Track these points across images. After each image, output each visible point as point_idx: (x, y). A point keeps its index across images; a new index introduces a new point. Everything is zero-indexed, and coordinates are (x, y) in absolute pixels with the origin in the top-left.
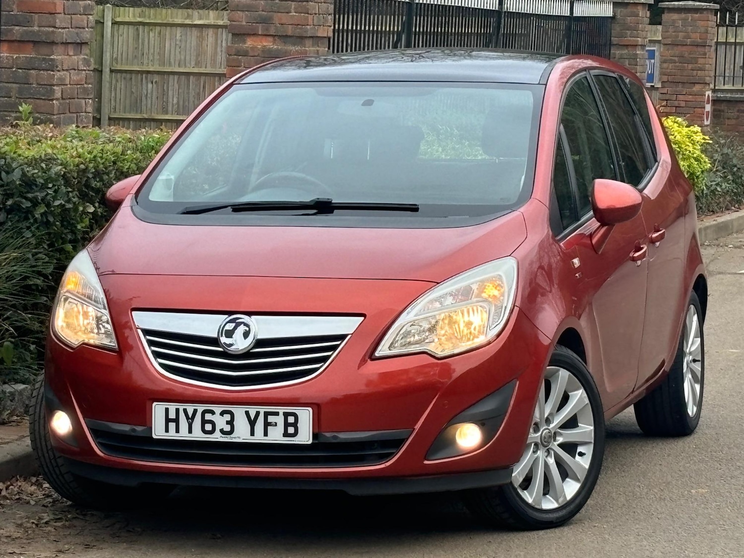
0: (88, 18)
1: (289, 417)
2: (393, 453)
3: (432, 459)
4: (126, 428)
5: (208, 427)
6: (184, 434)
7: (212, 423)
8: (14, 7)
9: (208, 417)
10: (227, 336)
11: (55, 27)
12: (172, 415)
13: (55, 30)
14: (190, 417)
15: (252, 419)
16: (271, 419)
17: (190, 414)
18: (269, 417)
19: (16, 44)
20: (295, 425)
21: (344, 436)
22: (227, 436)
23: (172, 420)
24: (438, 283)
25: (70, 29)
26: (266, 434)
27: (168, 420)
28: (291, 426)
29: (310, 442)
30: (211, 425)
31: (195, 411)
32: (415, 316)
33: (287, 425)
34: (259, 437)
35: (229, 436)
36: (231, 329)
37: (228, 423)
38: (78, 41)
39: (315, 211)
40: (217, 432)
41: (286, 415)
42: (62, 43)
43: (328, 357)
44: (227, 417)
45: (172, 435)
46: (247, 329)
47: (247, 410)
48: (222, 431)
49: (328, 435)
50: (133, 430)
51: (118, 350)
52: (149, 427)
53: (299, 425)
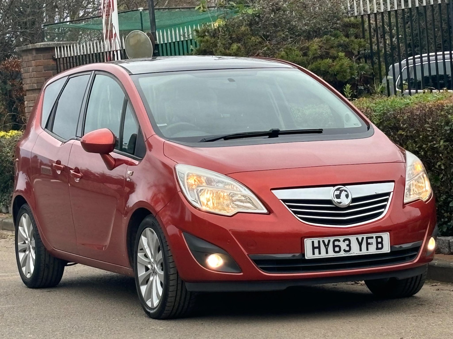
1: (378, 239)
2: (416, 254)
6: (323, 255)
7: (339, 246)
9: (337, 243)
10: (337, 198)
12: (316, 245)
14: (326, 245)
15: (360, 242)
16: (369, 241)
17: (326, 243)
20: (381, 243)
21: (405, 246)
23: (316, 248)
26: (367, 250)
27: (314, 248)
29: (389, 251)
30: (338, 248)
31: (329, 241)
33: (378, 243)
34: (364, 252)
35: (348, 253)
36: (338, 194)
37: (347, 245)
40: (342, 251)
41: (377, 238)
44: (347, 242)
45: (317, 256)
46: (347, 193)
47: (357, 237)
48: (345, 251)
49: (397, 246)
50: (294, 256)
51: (268, 213)
52: (303, 253)
53: (383, 242)
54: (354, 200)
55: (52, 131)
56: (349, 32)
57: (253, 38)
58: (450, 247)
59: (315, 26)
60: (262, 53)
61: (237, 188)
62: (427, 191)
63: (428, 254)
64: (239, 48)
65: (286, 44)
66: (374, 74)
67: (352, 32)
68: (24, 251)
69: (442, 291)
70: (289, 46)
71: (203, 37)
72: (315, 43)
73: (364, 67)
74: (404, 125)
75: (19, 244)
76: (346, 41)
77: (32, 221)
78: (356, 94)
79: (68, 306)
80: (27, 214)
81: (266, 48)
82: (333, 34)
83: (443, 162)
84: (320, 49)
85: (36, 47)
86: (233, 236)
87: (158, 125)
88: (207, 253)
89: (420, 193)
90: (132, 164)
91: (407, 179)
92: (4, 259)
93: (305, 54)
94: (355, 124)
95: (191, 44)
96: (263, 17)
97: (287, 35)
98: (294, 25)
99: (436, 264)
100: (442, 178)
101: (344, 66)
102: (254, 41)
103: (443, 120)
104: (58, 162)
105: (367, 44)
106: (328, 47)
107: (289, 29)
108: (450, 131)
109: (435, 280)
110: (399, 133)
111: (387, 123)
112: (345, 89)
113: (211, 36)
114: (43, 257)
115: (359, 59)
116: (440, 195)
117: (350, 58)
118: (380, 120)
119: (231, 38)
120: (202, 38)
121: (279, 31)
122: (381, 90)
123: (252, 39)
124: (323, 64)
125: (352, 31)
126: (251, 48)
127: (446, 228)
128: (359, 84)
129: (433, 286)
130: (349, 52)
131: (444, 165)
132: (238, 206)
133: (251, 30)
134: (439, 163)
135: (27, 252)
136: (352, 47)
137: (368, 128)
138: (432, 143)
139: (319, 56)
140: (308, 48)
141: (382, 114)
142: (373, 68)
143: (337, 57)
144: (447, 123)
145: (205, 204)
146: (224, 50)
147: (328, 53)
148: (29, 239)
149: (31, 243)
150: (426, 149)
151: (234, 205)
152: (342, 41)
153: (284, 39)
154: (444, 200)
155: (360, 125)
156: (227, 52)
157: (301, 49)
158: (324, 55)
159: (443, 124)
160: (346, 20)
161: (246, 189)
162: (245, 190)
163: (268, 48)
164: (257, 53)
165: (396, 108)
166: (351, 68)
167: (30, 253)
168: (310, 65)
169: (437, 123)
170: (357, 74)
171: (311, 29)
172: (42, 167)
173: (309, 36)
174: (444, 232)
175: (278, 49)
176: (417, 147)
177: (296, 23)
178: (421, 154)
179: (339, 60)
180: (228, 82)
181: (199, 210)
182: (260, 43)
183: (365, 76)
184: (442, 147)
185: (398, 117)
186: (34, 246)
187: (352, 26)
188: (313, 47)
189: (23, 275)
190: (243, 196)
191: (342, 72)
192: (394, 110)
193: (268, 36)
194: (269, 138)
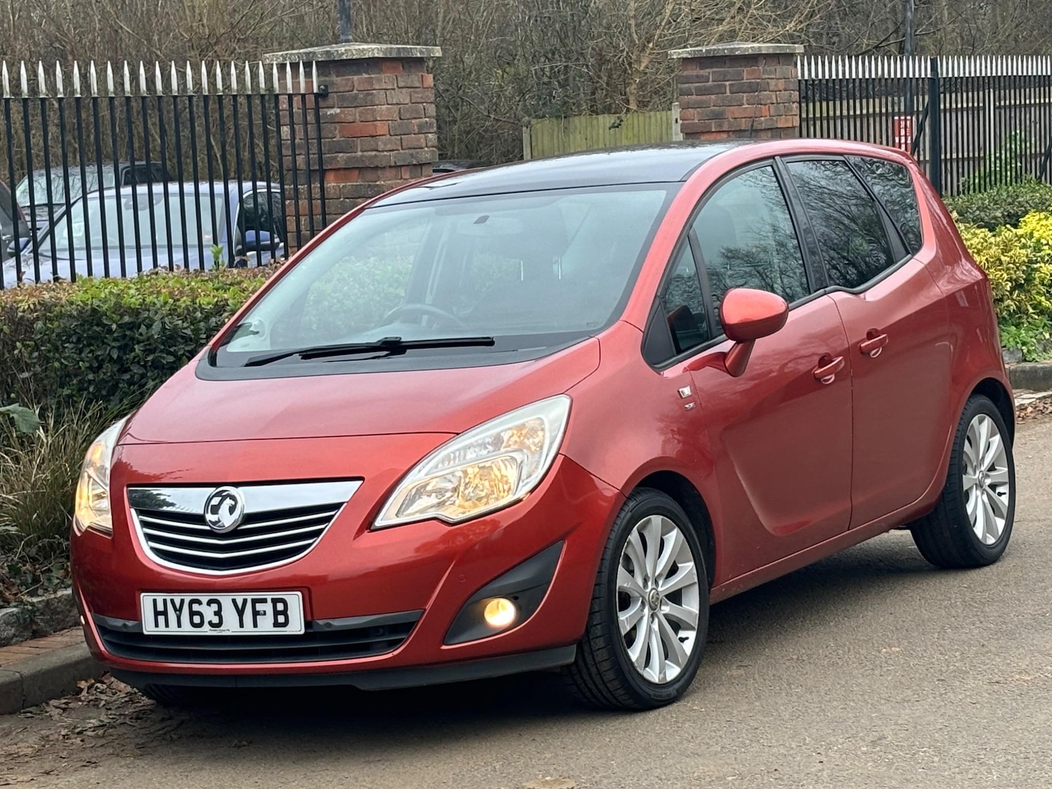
0: (426, 137)
1: (277, 604)
2: (403, 639)
3: (452, 642)
4: (118, 623)
5: (197, 619)
6: (173, 630)
7: (200, 614)
8: (337, 132)
9: (196, 607)
10: (212, 513)
11: (377, 150)
12: (160, 608)
13: (378, 153)
14: (178, 608)
15: (240, 606)
16: (259, 607)
17: (178, 606)
18: (257, 605)
19: (342, 172)
20: (285, 613)
21: (338, 623)
22: (216, 629)
23: (161, 613)
24: (458, 434)
25: (401, 151)
26: (255, 625)
27: (157, 614)
28: (281, 614)
29: (303, 632)
30: (199, 617)
31: (182, 601)
32: (426, 475)
33: (276, 613)
34: (249, 630)
35: (218, 629)
36: (217, 503)
37: (216, 613)
38: (414, 163)
39: (385, 353)
40: (206, 625)
41: (275, 601)
42: (390, 167)
43: (321, 531)
44: (215, 607)
45: (162, 630)
46: (233, 503)
47: (234, 597)
48: (210, 623)
49: (321, 622)
50: (126, 625)
53: (289, 612)
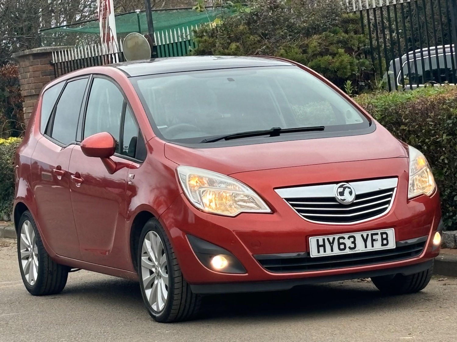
5: (342, 247)
6: (329, 253)
7: (344, 244)
9: (341, 241)
10: (341, 195)
12: (321, 243)
14: (331, 242)
15: (365, 237)
18: (373, 236)
20: (386, 239)
21: (410, 241)
22: (353, 250)
23: (321, 246)
26: (373, 246)
27: (319, 246)
29: (395, 247)
31: (334, 239)
33: (383, 239)
34: (370, 249)
36: (342, 191)
37: (352, 243)
40: (347, 249)
41: (382, 234)
43: (390, 201)
44: (352, 240)
45: (322, 254)
46: (350, 190)
47: (362, 234)
48: (350, 248)
49: (402, 242)
50: (299, 255)
51: (272, 212)
52: (308, 251)
53: (388, 239)
54: (358, 197)
55: (51, 137)
56: (348, 28)
57: (252, 36)
58: (455, 241)
59: (314, 23)
60: (261, 51)
61: (239, 188)
62: (430, 186)
63: (434, 249)
64: (238, 47)
65: (286, 42)
66: (374, 69)
67: (351, 28)
68: (27, 258)
69: (449, 285)
70: (288, 43)
71: (201, 37)
72: (315, 40)
73: (365, 63)
74: (406, 120)
75: (21, 251)
76: (345, 36)
77: (34, 228)
78: (356, 90)
79: (73, 313)
80: (28, 221)
81: (265, 46)
82: (332, 30)
83: (446, 155)
84: (320, 46)
85: (33, 53)
86: (237, 236)
87: (158, 127)
88: (212, 254)
89: (423, 188)
90: (133, 167)
91: (410, 174)
92: (7, 267)
93: (305, 52)
94: (356, 120)
95: (190, 45)
96: (261, 15)
97: (285, 33)
98: (292, 22)
99: (442, 259)
100: (446, 172)
101: (344, 63)
102: (253, 39)
103: (445, 113)
104: (59, 168)
105: (367, 40)
106: (327, 44)
107: (288, 26)
108: (453, 125)
109: (442, 275)
110: (401, 128)
111: (389, 119)
112: (346, 85)
113: (209, 36)
114: (46, 263)
115: (359, 55)
116: (445, 189)
117: (350, 55)
118: (381, 115)
119: (229, 38)
120: (200, 39)
121: (278, 29)
122: (382, 85)
123: (250, 38)
124: (322, 61)
125: (351, 26)
126: (250, 47)
127: (451, 222)
128: (360, 80)
129: (440, 281)
130: (349, 48)
131: (447, 158)
132: (241, 206)
133: (250, 29)
134: (442, 157)
135: (30, 260)
136: (352, 43)
137: (370, 124)
138: (435, 137)
139: (318, 52)
140: (307, 45)
141: (384, 109)
142: (374, 63)
143: (337, 54)
144: (449, 117)
145: (208, 205)
146: (222, 50)
147: (327, 50)
148: (32, 246)
149: (34, 251)
150: (429, 143)
151: (237, 205)
152: (341, 37)
153: (284, 37)
154: (449, 194)
155: (362, 121)
156: (226, 52)
157: (301, 47)
158: (323, 52)
159: (445, 118)
160: (345, 16)
161: (248, 188)
162: (248, 190)
163: (267, 47)
164: (256, 52)
165: (398, 103)
166: (351, 64)
167: (33, 260)
168: (309, 63)
169: (439, 117)
170: (357, 70)
171: (310, 26)
172: (43, 173)
173: (308, 33)
174: (449, 226)
175: (277, 47)
176: (420, 141)
177: (295, 20)
178: (424, 148)
179: (339, 57)
180: (228, 81)
181: (202, 211)
182: (259, 41)
183: (365, 71)
184: (445, 141)
185: (399, 112)
186: (37, 253)
187: (351, 22)
188: (313, 45)
189: (26, 283)
190: (246, 196)
191: (343, 68)
192: (396, 105)
193: (266, 35)
194: (270, 137)
